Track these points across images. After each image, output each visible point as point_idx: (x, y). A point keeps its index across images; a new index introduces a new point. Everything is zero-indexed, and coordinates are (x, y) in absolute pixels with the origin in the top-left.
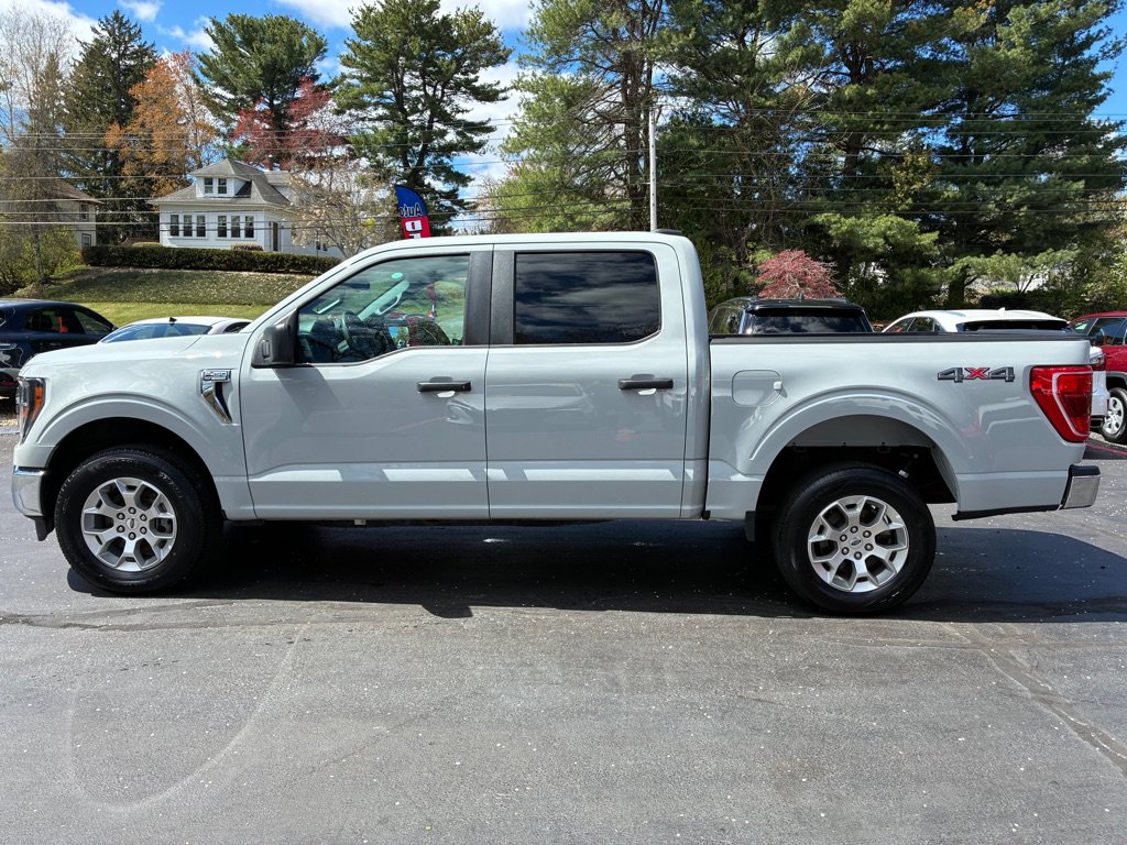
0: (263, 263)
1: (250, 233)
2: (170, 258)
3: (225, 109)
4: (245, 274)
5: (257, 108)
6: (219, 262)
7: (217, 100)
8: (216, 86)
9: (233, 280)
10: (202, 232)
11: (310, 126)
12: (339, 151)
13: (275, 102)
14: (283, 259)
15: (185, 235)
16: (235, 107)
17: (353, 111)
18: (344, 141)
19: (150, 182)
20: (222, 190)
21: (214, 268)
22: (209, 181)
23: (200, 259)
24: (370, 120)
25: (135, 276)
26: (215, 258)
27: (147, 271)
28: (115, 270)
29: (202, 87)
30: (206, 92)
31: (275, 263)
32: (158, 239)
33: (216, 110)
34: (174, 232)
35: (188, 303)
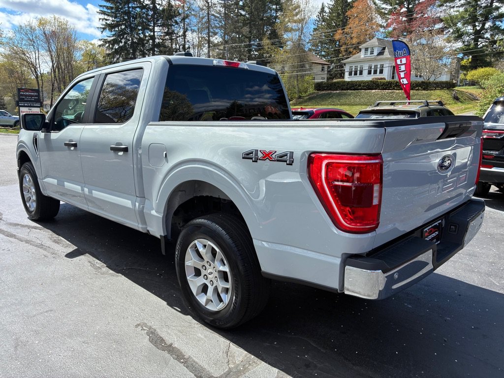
0: (382, 85)
1: (381, 72)
2: (344, 86)
3: (386, 14)
4: (374, 91)
5: (402, 11)
6: (364, 86)
7: (383, 11)
8: (383, 4)
9: (367, 94)
10: (361, 73)
11: (426, 16)
12: (439, 26)
13: (410, 6)
14: (391, 83)
15: (354, 75)
16: (390, 12)
17: (448, 4)
18: (441, 20)
19: (350, 52)
20: (372, 53)
21: (361, 89)
22: (366, 49)
23: (356, 85)
24: (457, 7)
25: (329, 94)
26: (362, 84)
27: (335, 92)
28: (324, 92)
29: (377, 5)
30: (378, 8)
31: (388, 85)
32: (343, 77)
33: (383, 15)
34: (350, 74)
35: (346, 105)
